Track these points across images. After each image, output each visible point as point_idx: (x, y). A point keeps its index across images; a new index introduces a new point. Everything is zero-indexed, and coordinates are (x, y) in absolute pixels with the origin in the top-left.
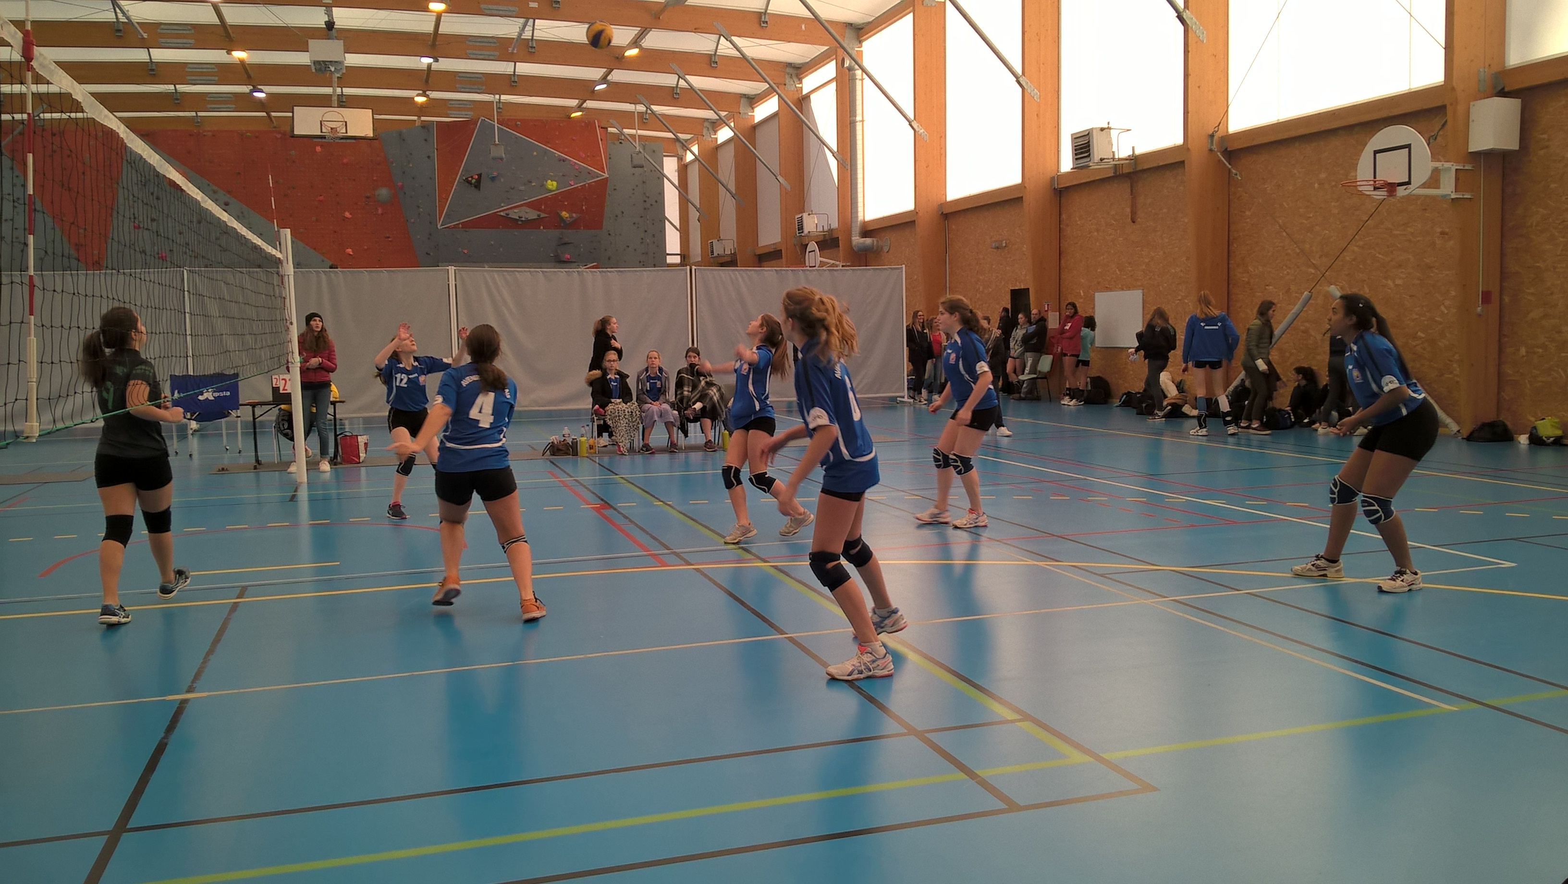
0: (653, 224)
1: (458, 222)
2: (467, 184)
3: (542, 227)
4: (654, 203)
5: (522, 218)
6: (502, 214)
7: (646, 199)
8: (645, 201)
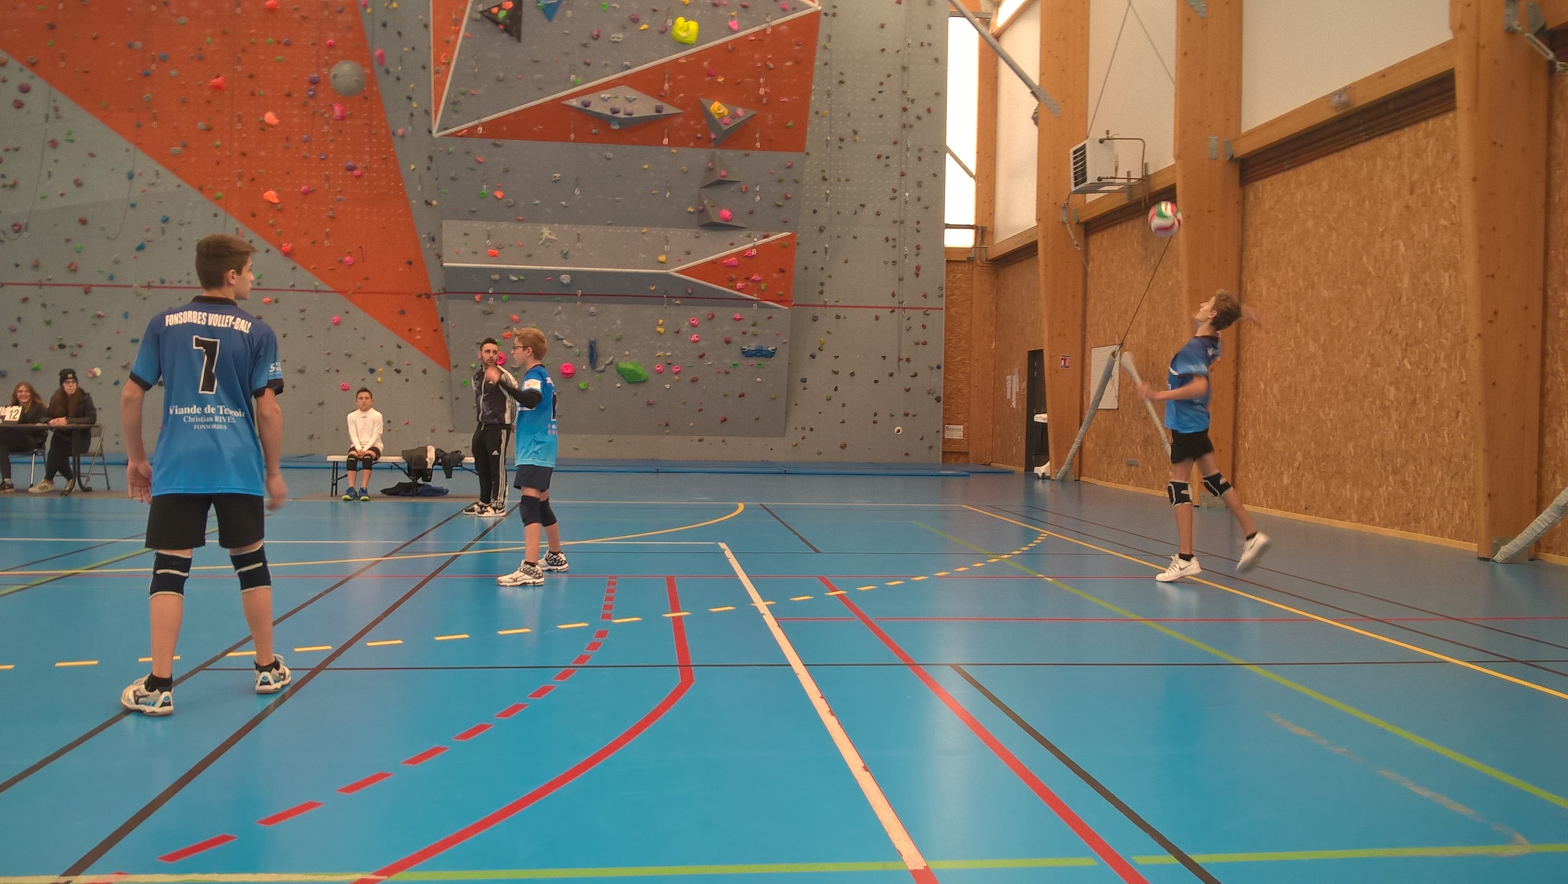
0: (920, 159)
1: (476, 122)
2: (489, 25)
3: (666, 141)
4: (922, 112)
5: (618, 112)
6: (574, 102)
7: (909, 106)
8: (905, 110)
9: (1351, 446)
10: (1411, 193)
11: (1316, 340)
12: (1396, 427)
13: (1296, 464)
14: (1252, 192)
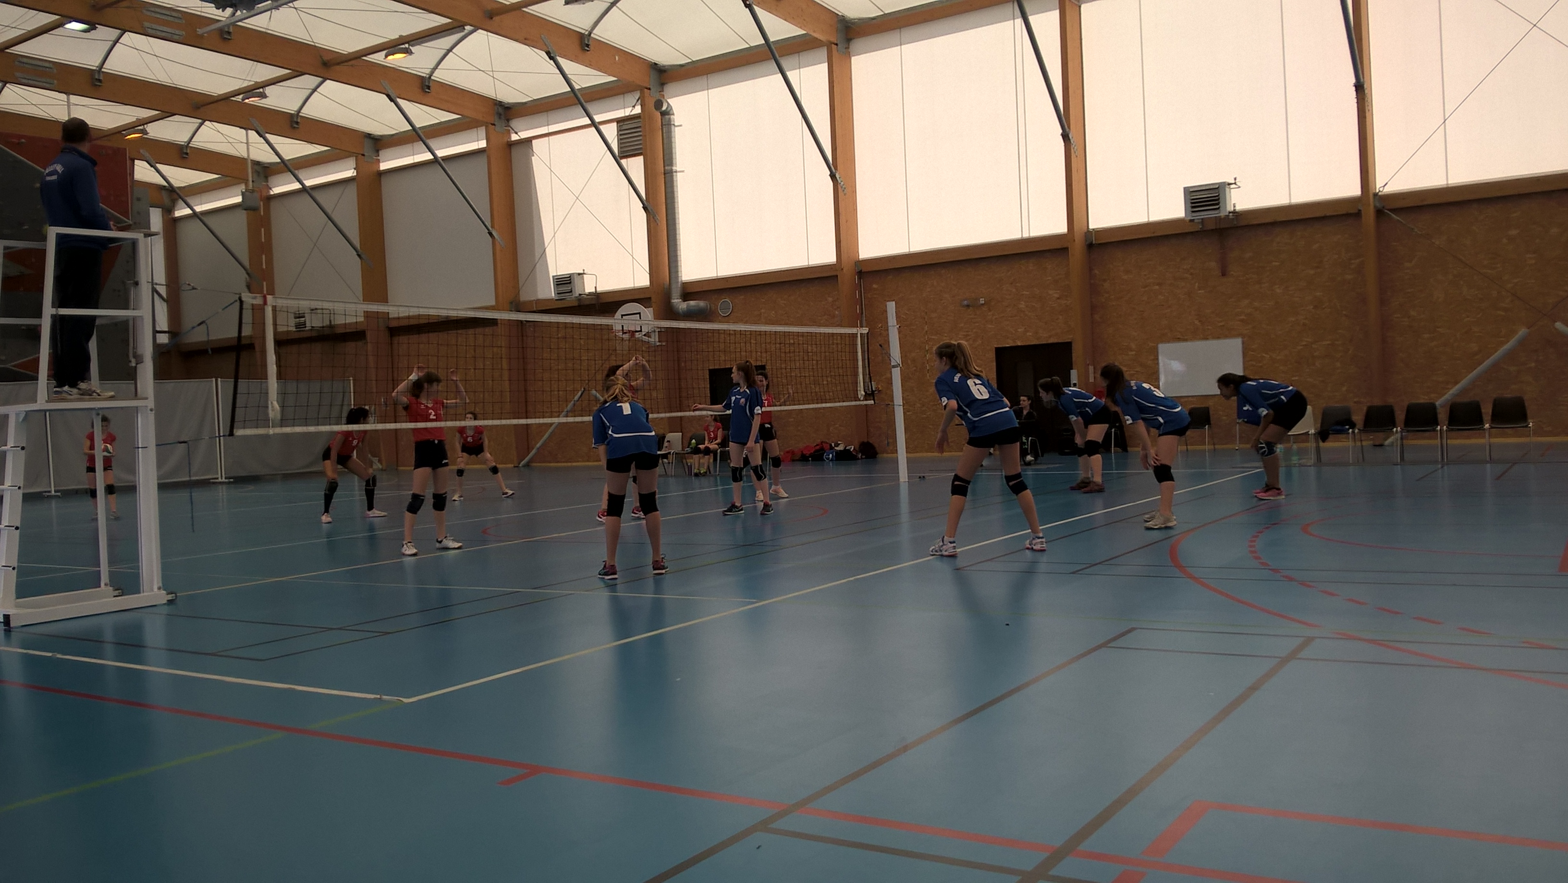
14: (396, 340)
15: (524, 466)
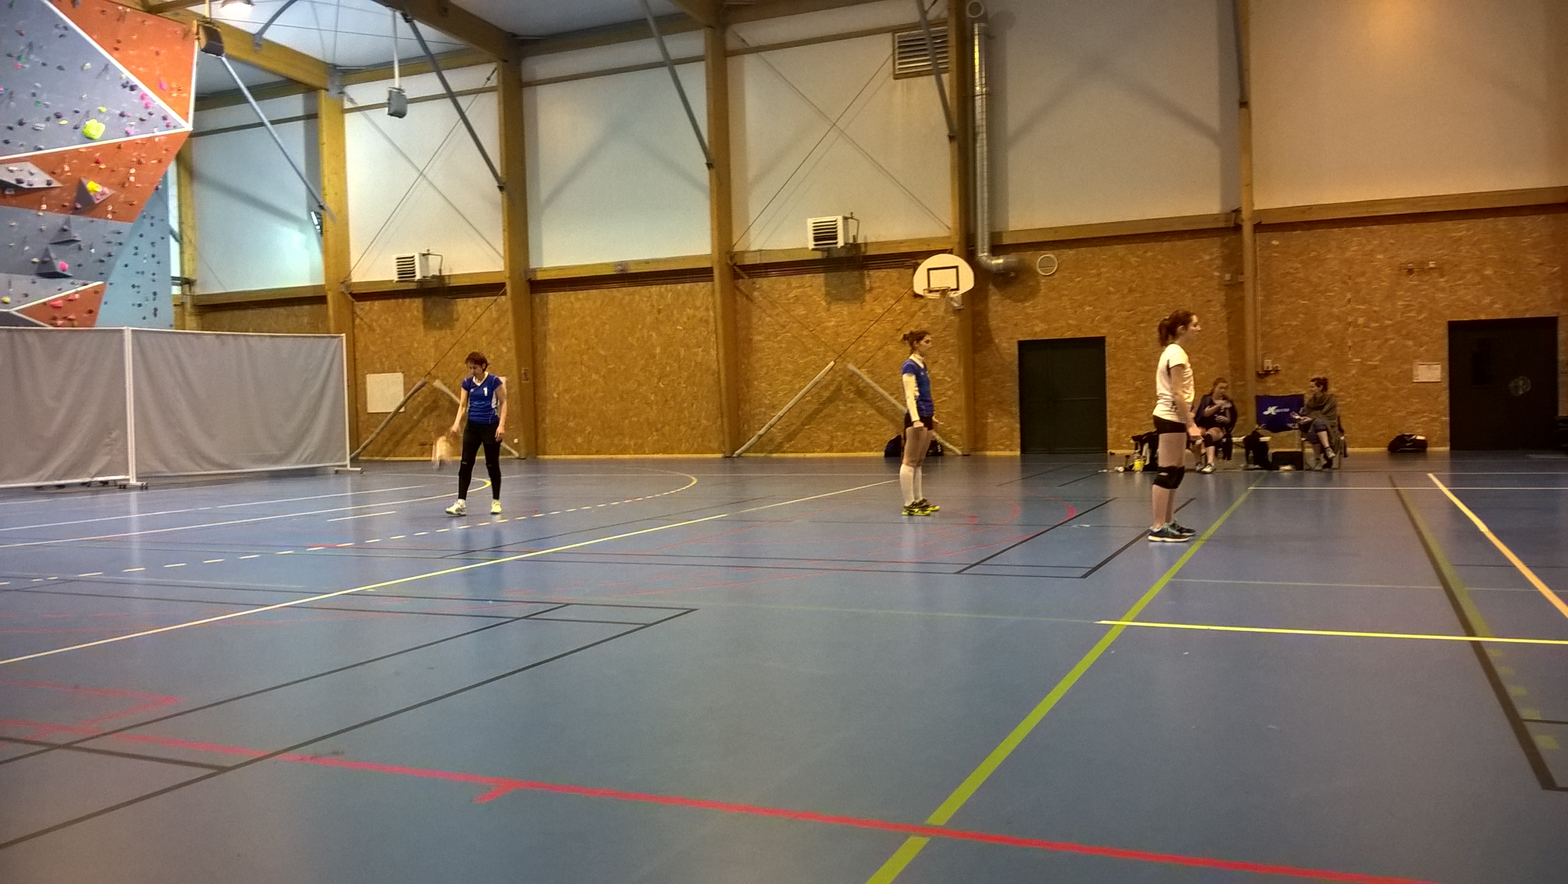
9: (627, 421)
10: (659, 312)
11: (596, 373)
12: (655, 411)
13: (587, 432)
14: (537, 298)
15: (737, 457)
